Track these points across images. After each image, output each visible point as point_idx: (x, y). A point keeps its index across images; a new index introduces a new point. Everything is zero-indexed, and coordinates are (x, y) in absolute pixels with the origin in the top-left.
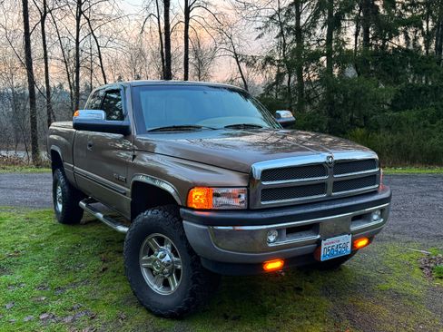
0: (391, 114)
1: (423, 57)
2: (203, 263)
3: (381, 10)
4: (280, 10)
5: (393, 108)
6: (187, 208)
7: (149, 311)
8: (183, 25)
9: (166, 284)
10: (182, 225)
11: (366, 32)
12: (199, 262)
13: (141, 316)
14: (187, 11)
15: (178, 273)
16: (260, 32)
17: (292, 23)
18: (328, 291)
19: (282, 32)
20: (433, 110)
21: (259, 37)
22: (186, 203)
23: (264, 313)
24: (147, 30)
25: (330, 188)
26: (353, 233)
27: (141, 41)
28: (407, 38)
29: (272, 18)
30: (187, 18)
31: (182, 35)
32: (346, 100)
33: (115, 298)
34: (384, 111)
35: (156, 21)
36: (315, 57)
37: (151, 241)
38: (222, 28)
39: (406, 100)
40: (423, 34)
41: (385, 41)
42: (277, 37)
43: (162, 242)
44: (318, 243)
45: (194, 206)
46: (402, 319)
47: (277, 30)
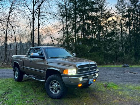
0: (90, 53)
1: (96, 40)
2: (66, 85)
3: (87, 29)
4: (64, 28)
5: (90, 52)
6: (63, 74)
7: (52, 98)
8: (38, 29)
9: (56, 92)
10: (62, 78)
11: (84, 34)
12: (65, 85)
13: (50, 99)
14: (39, 26)
15: (59, 89)
16: (58, 32)
17: (66, 31)
18: (88, 91)
19: (64, 33)
20: (99, 53)
21: (58, 34)
22: (63, 73)
23: (77, 96)
24: (27, 30)
25: (89, 69)
26: (94, 78)
27: (25, 32)
28: (92, 36)
29: (62, 29)
30: (39, 27)
31: (37, 31)
32: (80, 50)
33: (42, 97)
34: (88, 52)
35: (30, 28)
36: (72, 39)
37: (52, 82)
38: (48, 31)
39: (93, 50)
40: (96, 35)
41: (87, 36)
42: (63, 34)
43: (55, 82)
44: (88, 80)
45: (65, 73)
46: (103, 95)
47: (63, 32)
